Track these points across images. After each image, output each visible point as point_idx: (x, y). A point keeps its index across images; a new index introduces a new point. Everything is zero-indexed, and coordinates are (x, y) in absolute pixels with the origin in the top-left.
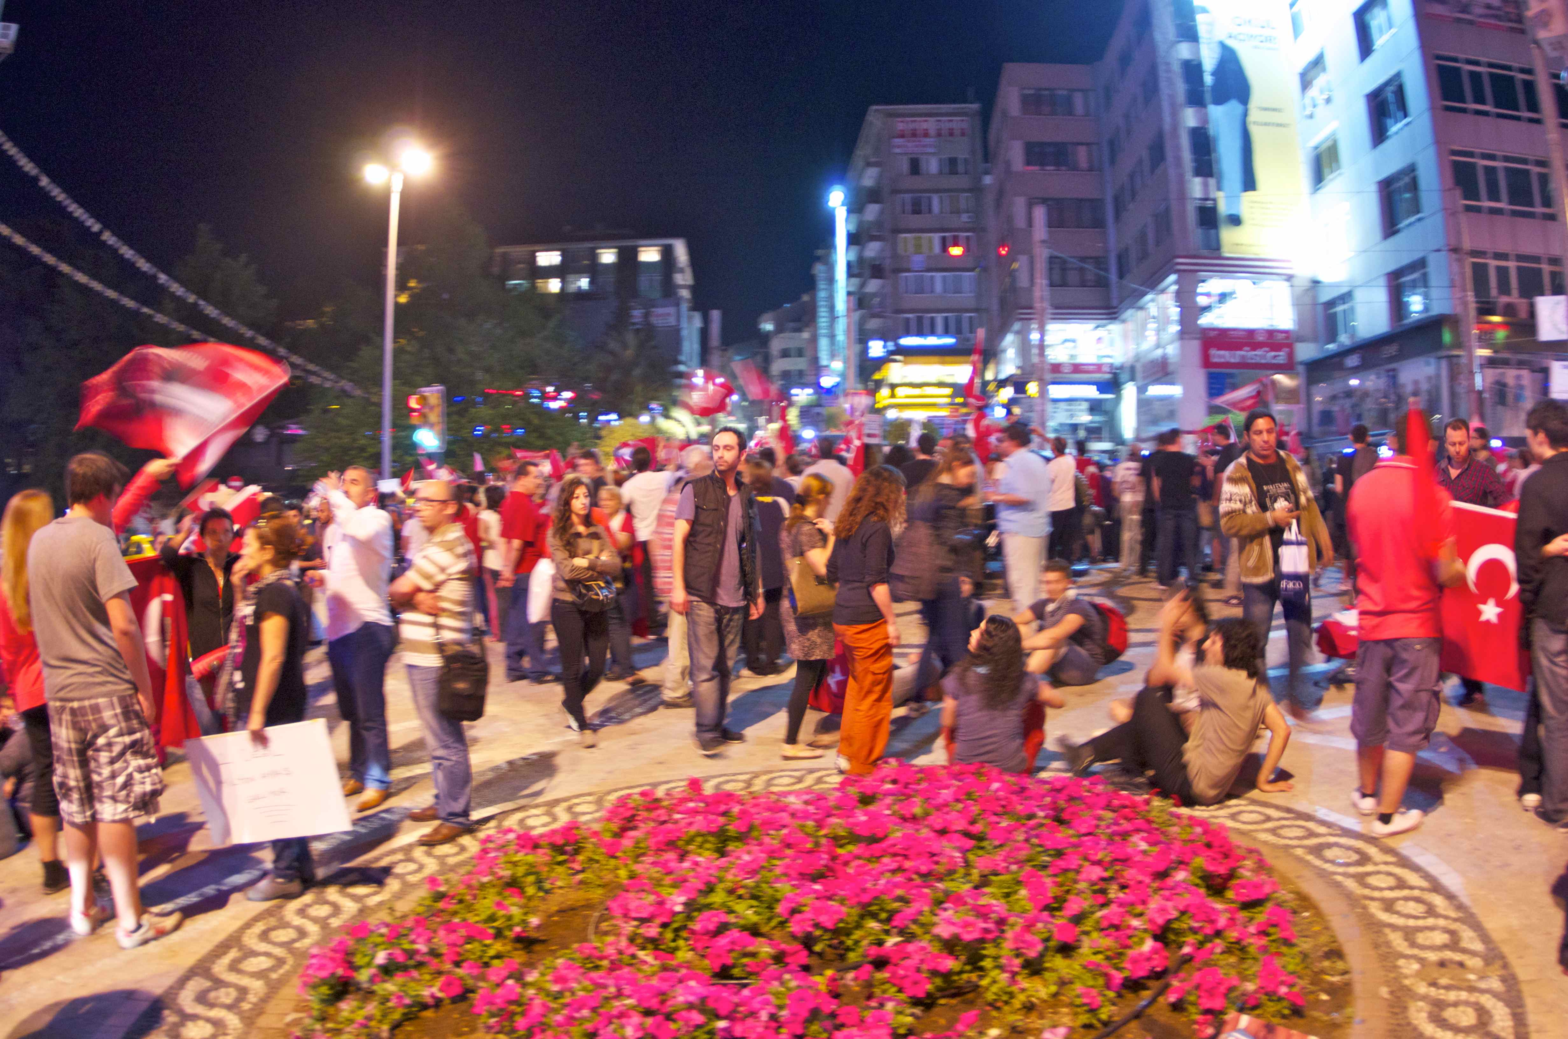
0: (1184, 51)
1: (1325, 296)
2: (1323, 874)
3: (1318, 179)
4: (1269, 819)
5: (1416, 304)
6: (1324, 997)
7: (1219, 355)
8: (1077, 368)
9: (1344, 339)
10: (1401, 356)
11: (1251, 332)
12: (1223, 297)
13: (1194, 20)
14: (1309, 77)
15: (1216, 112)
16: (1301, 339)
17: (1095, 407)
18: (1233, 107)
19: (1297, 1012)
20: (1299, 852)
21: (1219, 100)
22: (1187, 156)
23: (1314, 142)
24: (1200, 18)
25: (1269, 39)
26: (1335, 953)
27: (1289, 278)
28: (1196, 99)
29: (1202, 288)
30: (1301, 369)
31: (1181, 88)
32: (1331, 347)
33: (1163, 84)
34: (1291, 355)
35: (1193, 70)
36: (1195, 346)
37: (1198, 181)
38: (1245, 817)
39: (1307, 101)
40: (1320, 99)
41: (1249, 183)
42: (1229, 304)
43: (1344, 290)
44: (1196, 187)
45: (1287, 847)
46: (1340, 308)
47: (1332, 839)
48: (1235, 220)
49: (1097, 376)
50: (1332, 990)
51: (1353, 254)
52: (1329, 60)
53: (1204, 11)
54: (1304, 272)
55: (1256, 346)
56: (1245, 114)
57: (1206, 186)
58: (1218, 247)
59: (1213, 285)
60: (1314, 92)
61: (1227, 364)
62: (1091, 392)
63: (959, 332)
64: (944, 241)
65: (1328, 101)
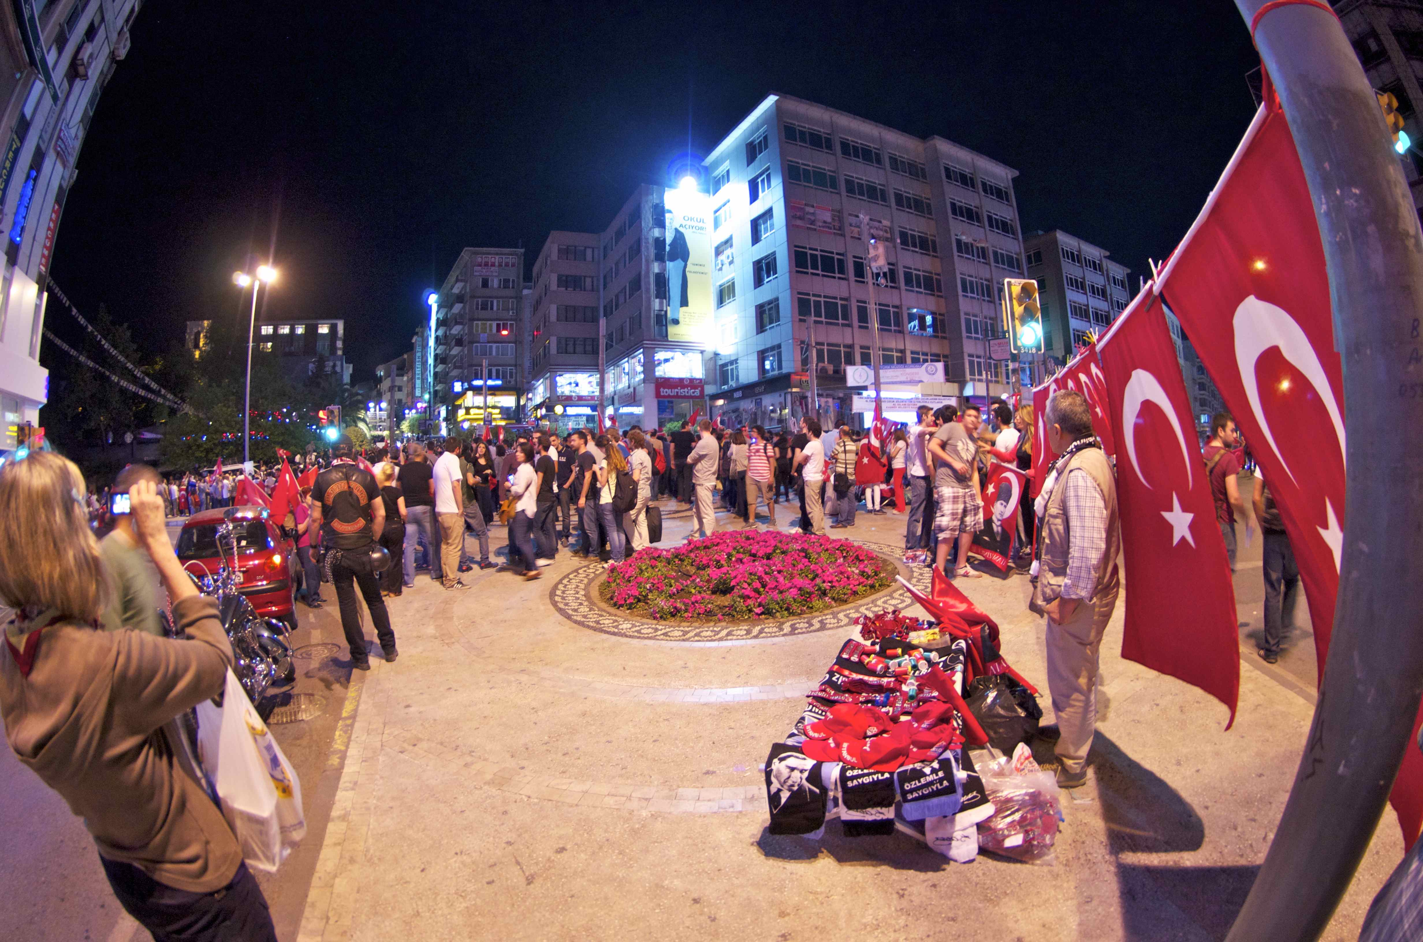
0: (656, 232)
1: (721, 361)
3: (721, 301)
7: (665, 392)
8: (580, 398)
9: (733, 384)
10: (766, 392)
11: (681, 380)
12: (666, 361)
13: (664, 216)
14: (721, 249)
15: (670, 265)
16: (707, 383)
17: (590, 418)
18: (679, 263)
21: (672, 259)
22: (652, 287)
23: (720, 283)
24: (667, 215)
25: (701, 228)
27: (702, 352)
28: (660, 257)
29: (656, 356)
30: (707, 398)
31: (652, 251)
32: (725, 387)
33: (643, 249)
34: (702, 391)
36: (652, 386)
37: (657, 300)
39: (719, 262)
40: (726, 262)
41: (684, 302)
42: (670, 364)
43: (733, 358)
44: (656, 304)
46: (729, 368)
48: (676, 322)
49: (592, 402)
51: (737, 340)
52: (735, 241)
53: (670, 212)
54: (710, 348)
55: (683, 387)
56: (685, 267)
58: (667, 336)
59: (661, 355)
60: (722, 257)
61: (669, 396)
62: (588, 411)
63: (503, 378)
64: (498, 325)
65: (731, 263)
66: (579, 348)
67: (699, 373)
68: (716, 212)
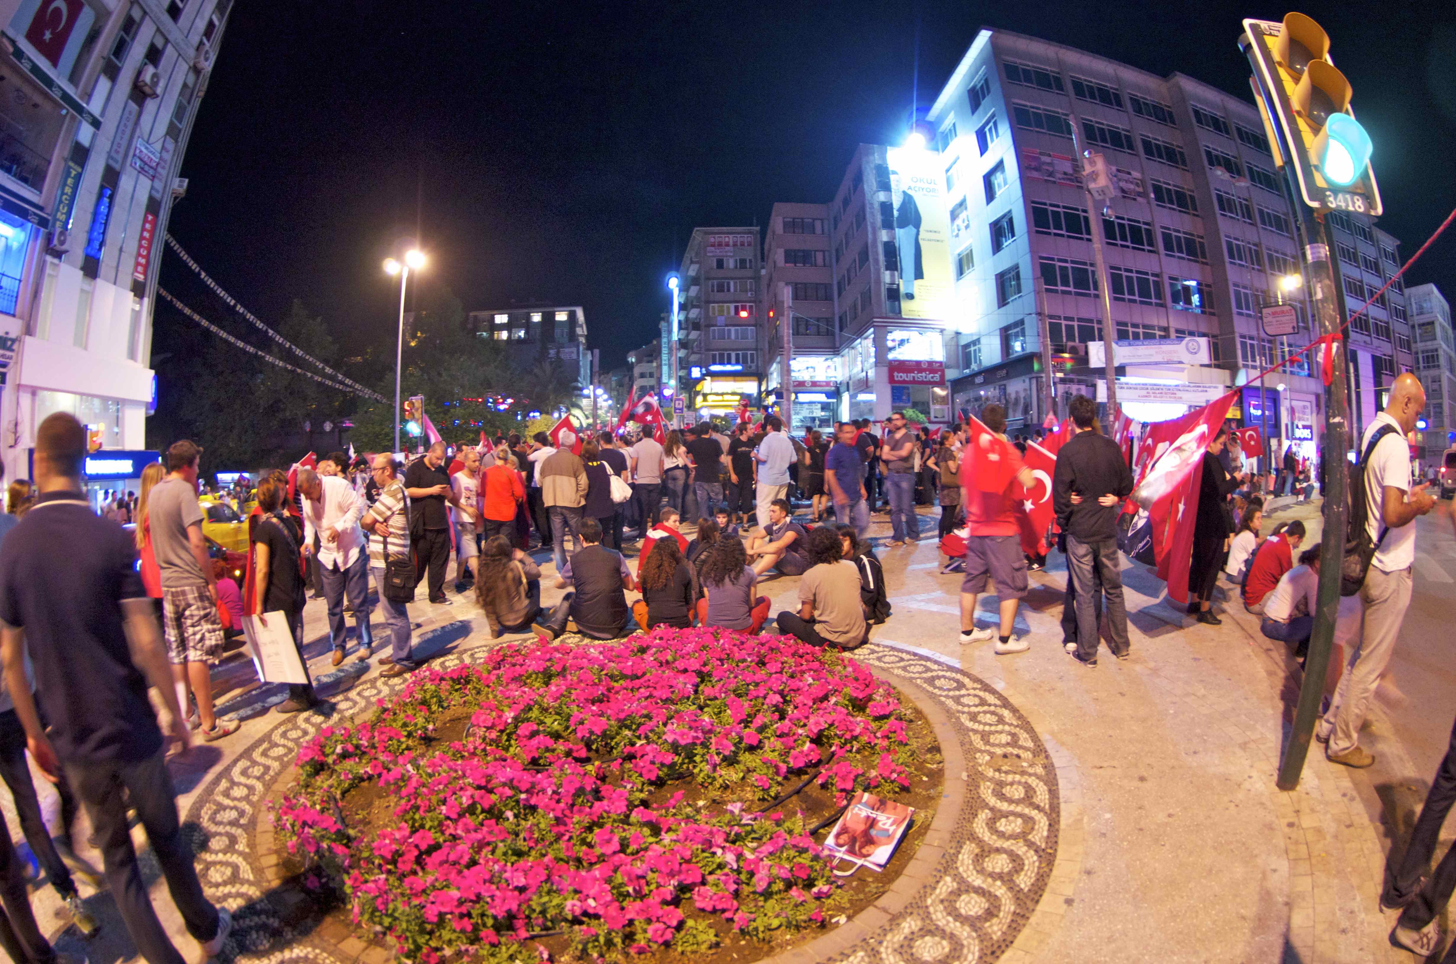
0: (882, 196)
1: (963, 342)
2: (932, 696)
3: (961, 272)
4: (902, 660)
5: (1017, 346)
6: (925, 779)
7: (899, 376)
8: (814, 384)
9: (974, 367)
10: (1009, 377)
11: (918, 363)
12: (902, 342)
14: (956, 213)
15: (900, 232)
16: (948, 367)
17: (825, 407)
18: (911, 229)
19: (905, 789)
20: (919, 681)
21: (902, 226)
22: (881, 258)
23: (958, 251)
24: (892, 177)
25: (934, 190)
26: (936, 749)
27: (942, 331)
29: (890, 337)
30: (948, 384)
31: (879, 218)
32: (967, 371)
33: (868, 216)
34: (943, 376)
35: (886, 208)
36: (885, 370)
37: (888, 273)
38: (887, 659)
39: (955, 227)
40: (963, 226)
41: (919, 274)
42: (906, 345)
43: (975, 338)
44: (887, 276)
45: (911, 678)
46: (972, 349)
47: (941, 673)
48: (910, 296)
49: (827, 389)
50: (931, 774)
51: (980, 316)
52: (968, 203)
53: (894, 173)
54: (951, 328)
55: (921, 371)
56: (918, 234)
57: (892, 276)
58: (900, 312)
59: (895, 335)
60: (959, 221)
61: (904, 382)
62: (822, 398)
63: (744, 362)
64: (736, 308)
65: (967, 227)
66: (813, 329)
67: (939, 355)
68: (947, 171)
